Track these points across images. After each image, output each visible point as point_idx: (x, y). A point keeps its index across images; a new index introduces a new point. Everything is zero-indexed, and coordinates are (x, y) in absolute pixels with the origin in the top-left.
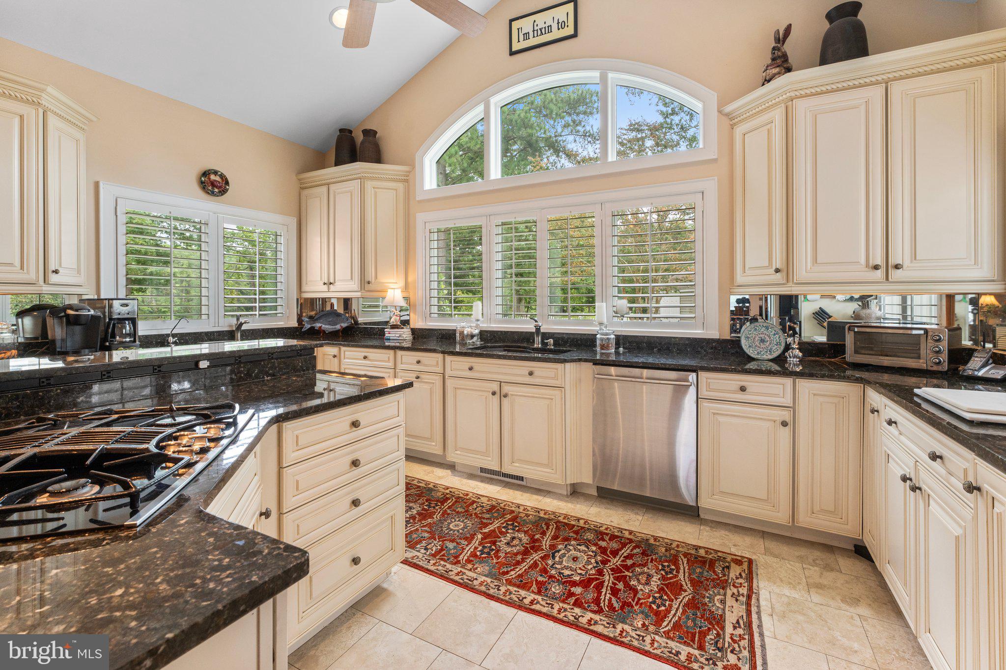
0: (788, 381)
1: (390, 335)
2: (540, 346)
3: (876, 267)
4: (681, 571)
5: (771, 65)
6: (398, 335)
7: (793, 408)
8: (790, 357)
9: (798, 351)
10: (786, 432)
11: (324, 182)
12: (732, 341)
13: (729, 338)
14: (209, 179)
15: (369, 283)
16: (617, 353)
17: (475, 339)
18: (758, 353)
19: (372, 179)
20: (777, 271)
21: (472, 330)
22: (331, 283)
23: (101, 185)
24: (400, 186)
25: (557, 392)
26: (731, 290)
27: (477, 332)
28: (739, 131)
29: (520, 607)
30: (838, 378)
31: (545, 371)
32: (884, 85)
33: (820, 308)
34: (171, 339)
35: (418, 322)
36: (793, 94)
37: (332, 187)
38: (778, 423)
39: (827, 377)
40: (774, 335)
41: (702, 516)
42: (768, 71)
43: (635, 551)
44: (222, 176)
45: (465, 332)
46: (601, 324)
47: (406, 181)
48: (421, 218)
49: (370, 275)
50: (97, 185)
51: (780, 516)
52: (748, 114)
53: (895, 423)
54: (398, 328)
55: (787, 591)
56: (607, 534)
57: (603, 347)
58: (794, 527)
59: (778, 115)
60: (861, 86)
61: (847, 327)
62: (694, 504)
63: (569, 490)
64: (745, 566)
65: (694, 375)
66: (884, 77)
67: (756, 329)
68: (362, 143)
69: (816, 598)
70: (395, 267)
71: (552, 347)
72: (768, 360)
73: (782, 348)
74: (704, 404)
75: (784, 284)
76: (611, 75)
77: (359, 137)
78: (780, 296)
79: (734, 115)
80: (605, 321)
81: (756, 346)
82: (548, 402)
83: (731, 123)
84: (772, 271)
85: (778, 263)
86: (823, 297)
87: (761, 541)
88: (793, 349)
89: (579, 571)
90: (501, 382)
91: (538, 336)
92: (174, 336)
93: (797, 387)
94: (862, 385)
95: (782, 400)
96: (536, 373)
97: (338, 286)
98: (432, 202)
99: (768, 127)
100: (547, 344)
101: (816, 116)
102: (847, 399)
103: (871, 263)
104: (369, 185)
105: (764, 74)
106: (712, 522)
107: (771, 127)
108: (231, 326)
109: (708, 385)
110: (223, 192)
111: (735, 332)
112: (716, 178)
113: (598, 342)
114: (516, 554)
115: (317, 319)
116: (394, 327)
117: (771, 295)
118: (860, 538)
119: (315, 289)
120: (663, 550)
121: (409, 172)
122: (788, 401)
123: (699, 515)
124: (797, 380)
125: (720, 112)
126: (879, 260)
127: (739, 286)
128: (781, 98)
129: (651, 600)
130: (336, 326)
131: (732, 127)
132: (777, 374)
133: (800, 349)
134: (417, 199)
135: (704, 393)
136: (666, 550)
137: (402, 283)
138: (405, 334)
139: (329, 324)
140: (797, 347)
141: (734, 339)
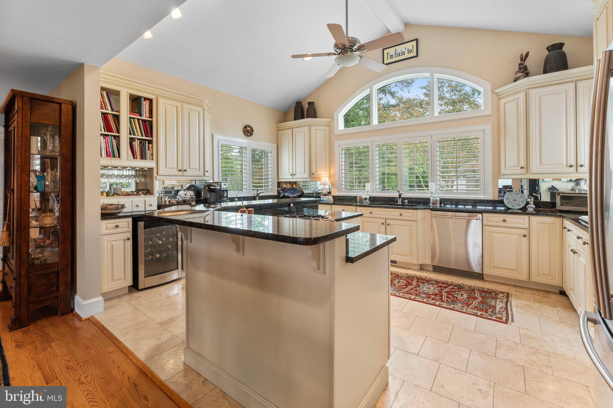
0: (526, 217)
1: (323, 199)
2: (401, 203)
3: (571, 166)
4: (476, 293)
5: (518, 72)
6: (328, 199)
7: (529, 229)
8: (529, 208)
9: (533, 205)
10: (525, 240)
11: (290, 127)
12: (500, 201)
13: (498, 200)
14: (247, 129)
15: (313, 174)
16: (440, 206)
17: (367, 200)
18: (513, 206)
19: (314, 125)
20: (522, 168)
21: (366, 196)
22: (294, 175)
23: (214, 136)
24: (327, 128)
25: (414, 223)
26: (499, 177)
27: (368, 197)
28: (502, 101)
29: (410, 299)
30: (550, 216)
31: (407, 213)
32: (574, 83)
33: (552, 186)
34: (236, 199)
35: (336, 193)
36: (529, 87)
37: (294, 130)
38: (522, 236)
39: (545, 215)
40: (521, 197)
41: (485, 279)
42: (517, 74)
43: (455, 288)
44: (251, 128)
45: (363, 197)
46: (432, 193)
47: (329, 126)
48: (337, 143)
49: (314, 171)
50: (213, 135)
51: (523, 277)
52: (507, 94)
53: (571, 231)
54: (327, 195)
55: (524, 302)
56: (441, 282)
57: (433, 204)
58: (529, 281)
59: (522, 96)
60: (563, 83)
61: (557, 194)
62: (481, 272)
63: (419, 268)
64: (506, 294)
65: (480, 215)
66: (575, 79)
67: (511, 195)
68: (308, 108)
69: (537, 304)
70: (325, 167)
71: (407, 204)
72: (518, 209)
73: (525, 203)
74: (486, 228)
75: (525, 174)
76: (435, 75)
77: (306, 106)
78: (530, 179)
79: (499, 94)
80: (434, 192)
81: (511, 203)
82: (409, 227)
83: (498, 97)
84: (519, 168)
85: (522, 164)
86: (553, 180)
87: (514, 288)
88: (530, 204)
89: (431, 292)
90: (386, 219)
91: (400, 199)
92: (237, 198)
93: (531, 220)
94: (562, 219)
95: (524, 226)
96: (403, 215)
97: (298, 176)
98: (342, 136)
99: (517, 101)
100: (404, 203)
101: (540, 97)
102: (555, 224)
103: (569, 164)
104: (313, 128)
105: (515, 76)
106: (490, 281)
107: (518, 101)
108: (254, 194)
109: (487, 219)
110: (251, 134)
111: (501, 196)
112: (491, 124)
113: (431, 201)
114: (403, 286)
115: (286, 192)
116: (325, 195)
117: (524, 179)
118: (562, 286)
119: (286, 177)
120: (468, 288)
121: (331, 121)
122: (526, 226)
123: (483, 279)
124: (531, 217)
125: (492, 92)
126: (573, 163)
127: (503, 175)
128: (523, 88)
129: (464, 300)
130: (295, 195)
131: (499, 99)
132: (521, 214)
133: (534, 204)
134: (335, 134)
135: (485, 222)
136: (469, 288)
137: (328, 174)
138: (330, 199)
139: (291, 194)
140: (532, 203)
141: (501, 200)
